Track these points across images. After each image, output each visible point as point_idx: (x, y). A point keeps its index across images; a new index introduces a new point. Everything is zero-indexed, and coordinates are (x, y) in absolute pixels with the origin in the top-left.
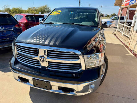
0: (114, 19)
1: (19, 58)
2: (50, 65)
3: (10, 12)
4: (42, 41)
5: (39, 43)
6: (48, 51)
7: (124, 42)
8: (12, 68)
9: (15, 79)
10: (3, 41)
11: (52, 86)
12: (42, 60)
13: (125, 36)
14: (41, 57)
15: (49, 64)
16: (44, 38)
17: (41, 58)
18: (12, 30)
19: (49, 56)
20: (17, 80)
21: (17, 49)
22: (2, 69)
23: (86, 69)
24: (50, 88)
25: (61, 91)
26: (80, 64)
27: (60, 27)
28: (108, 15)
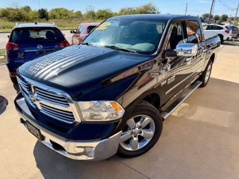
3: (93, 17)
14: (31, 94)
26: (72, 113)
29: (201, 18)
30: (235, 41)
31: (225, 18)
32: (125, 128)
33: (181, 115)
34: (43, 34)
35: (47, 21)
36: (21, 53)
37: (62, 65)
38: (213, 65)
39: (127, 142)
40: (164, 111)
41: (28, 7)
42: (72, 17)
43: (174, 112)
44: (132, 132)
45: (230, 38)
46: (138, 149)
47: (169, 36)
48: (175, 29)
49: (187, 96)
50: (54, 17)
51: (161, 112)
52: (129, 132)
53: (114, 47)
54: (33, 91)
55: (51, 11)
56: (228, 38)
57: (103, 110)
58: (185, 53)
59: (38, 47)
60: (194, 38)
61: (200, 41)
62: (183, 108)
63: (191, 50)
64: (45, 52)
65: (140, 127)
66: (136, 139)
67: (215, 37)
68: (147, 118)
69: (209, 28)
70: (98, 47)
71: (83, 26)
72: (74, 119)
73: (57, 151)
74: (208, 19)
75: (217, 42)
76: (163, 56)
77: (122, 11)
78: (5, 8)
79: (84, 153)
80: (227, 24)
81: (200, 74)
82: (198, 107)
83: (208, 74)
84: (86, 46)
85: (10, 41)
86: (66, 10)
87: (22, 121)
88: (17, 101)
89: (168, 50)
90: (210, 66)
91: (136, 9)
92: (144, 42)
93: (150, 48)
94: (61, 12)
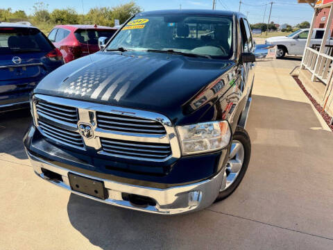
0: (298, 37)
1: (42, 129)
2: (104, 145)
3: (47, 20)
4: (86, 91)
5: (80, 95)
6: (98, 113)
7: (314, 96)
8: (29, 150)
9: (36, 173)
10: (21, 89)
11: (109, 191)
12: (86, 133)
13: (321, 81)
14: (85, 126)
15: (102, 143)
16: (91, 86)
17: (83, 130)
18: (41, 63)
19: (100, 125)
20: (39, 175)
21: (37, 107)
22: (16, 152)
23: (182, 156)
24: (106, 195)
25: (128, 203)
26: (169, 145)
27: (147, 58)
28: (288, 26)
46: (226, 188)
59: (14, 61)
64: (25, 69)
68: (237, 144)
72: (170, 154)
77: (92, 12)
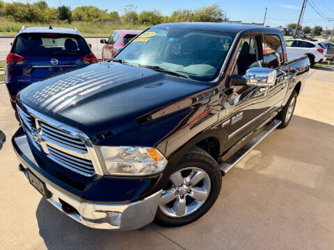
14: (35, 131)
18: (76, 65)
26: (90, 161)
29: (285, 29)
30: (331, 64)
31: (318, 31)
32: (168, 185)
33: (249, 168)
34: (61, 43)
35: (70, 23)
36: (28, 69)
37: (80, 92)
38: (298, 98)
39: (170, 205)
40: (225, 162)
41: (44, 3)
42: (105, 20)
43: (240, 163)
44: (178, 191)
45: (324, 60)
46: (184, 215)
47: (237, 55)
48: (246, 46)
49: (260, 141)
50: (80, 19)
51: (220, 163)
52: (173, 191)
53: (157, 67)
54: (38, 127)
55: (76, 10)
56: (322, 60)
57: (136, 159)
58: (259, 81)
59: (52, 62)
60: (273, 58)
61: (282, 64)
62: (253, 157)
63: (267, 78)
64: (61, 69)
65: (189, 185)
66: (182, 201)
67: (303, 58)
68: (199, 172)
69: (295, 44)
70: (136, 67)
71: (119, 34)
72: (94, 170)
73: (69, 215)
74: (294, 31)
75: (305, 66)
76: (227, 85)
77: (175, 14)
78: (11, 3)
79: (107, 220)
80: (320, 40)
81: (279, 110)
82: (275, 157)
83: (290, 110)
84: (119, 64)
85: (13, 50)
86: (97, 10)
87: (22, 168)
88: (16, 139)
89: (234, 76)
90: (293, 100)
91: (194, 13)
92: (201, 63)
93: (209, 72)
94: (90, 11)
